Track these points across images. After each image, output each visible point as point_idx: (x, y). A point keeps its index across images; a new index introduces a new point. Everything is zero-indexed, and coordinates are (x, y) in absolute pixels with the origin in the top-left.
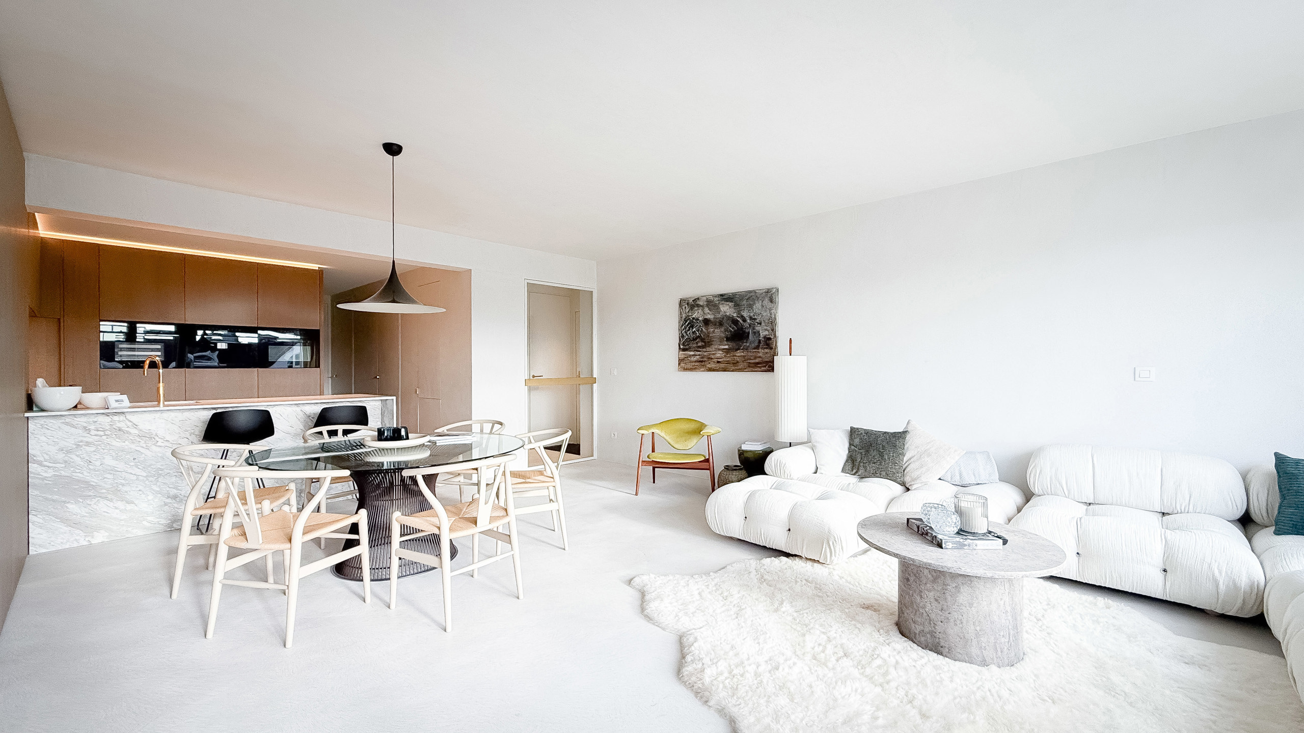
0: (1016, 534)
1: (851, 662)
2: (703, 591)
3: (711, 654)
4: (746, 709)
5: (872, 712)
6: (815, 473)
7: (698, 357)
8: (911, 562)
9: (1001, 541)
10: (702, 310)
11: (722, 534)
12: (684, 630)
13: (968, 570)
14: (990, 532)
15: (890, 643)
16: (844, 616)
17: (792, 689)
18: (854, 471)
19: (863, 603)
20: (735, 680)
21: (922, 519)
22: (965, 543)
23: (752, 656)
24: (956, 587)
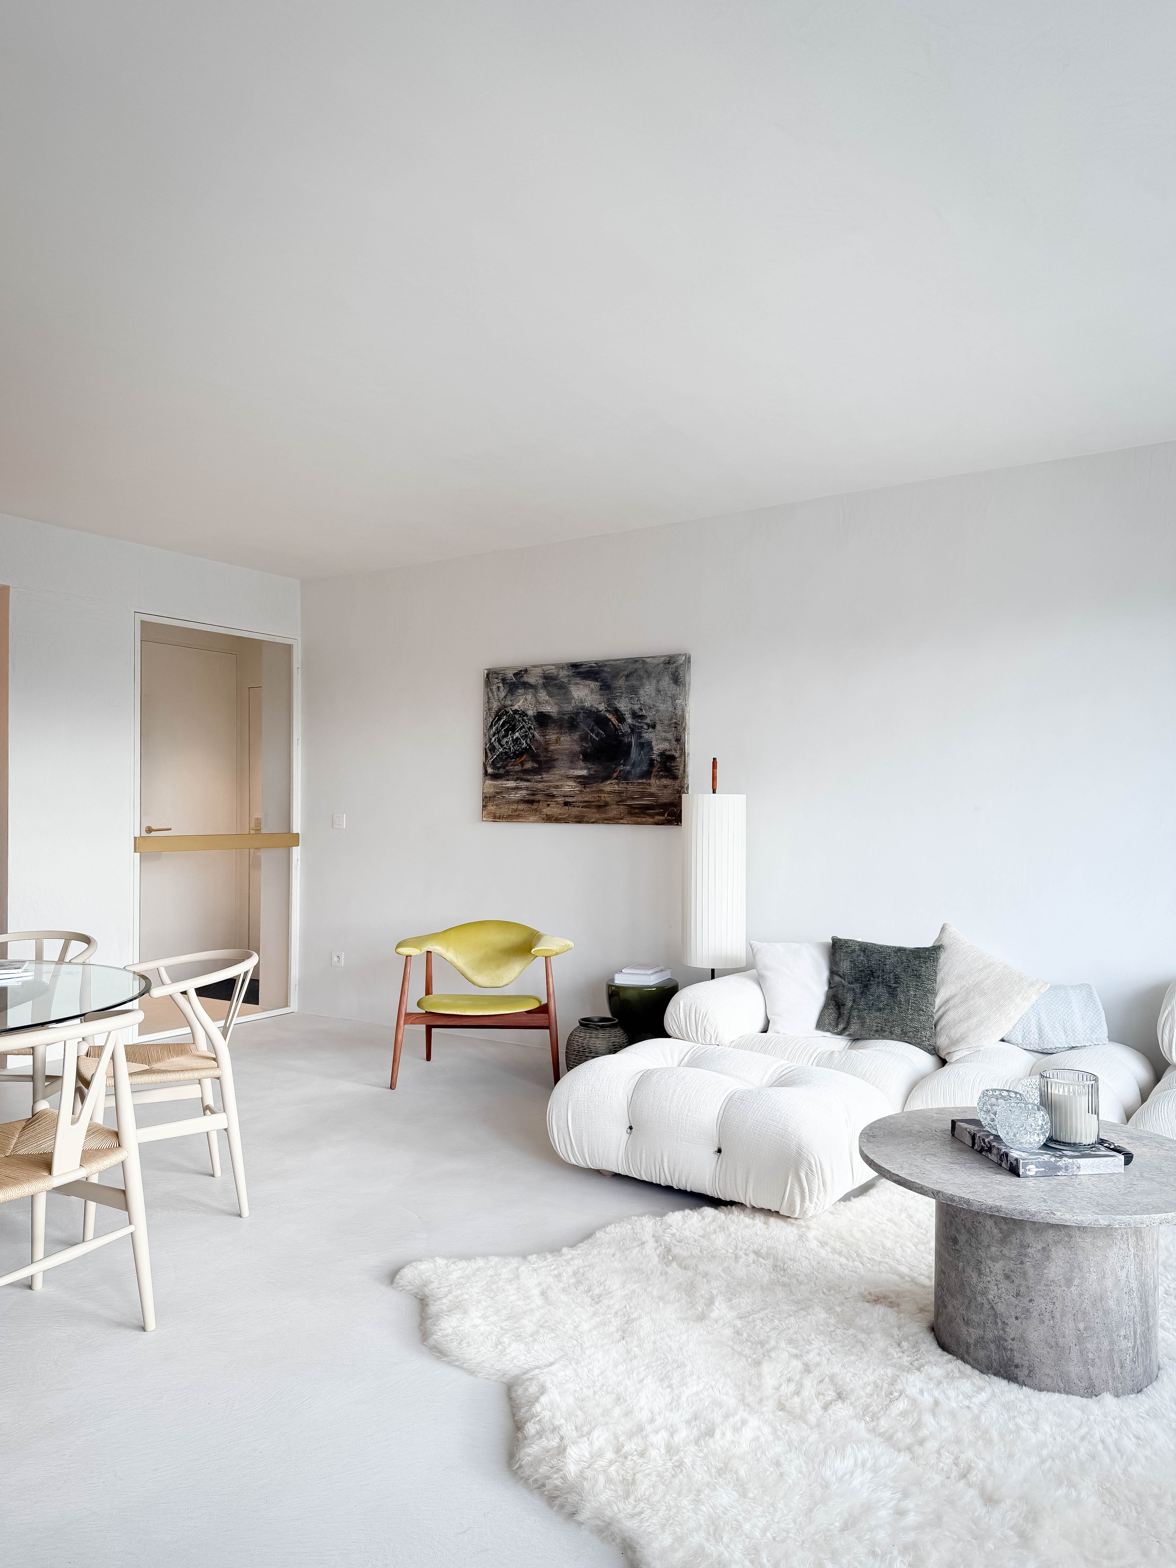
0: (1145, 1142)
1: (851, 1409)
2: (549, 1287)
3: (576, 1416)
4: (655, 1520)
5: (895, 1502)
6: (766, 1032)
7: (524, 792)
8: (965, 1206)
9: (1122, 1157)
10: (535, 696)
11: (583, 1164)
12: (516, 1371)
13: (1067, 1216)
14: (1102, 1142)
15: (923, 1366)
16: (833, 1321)
17: (742, 1473)
18: (841, 1026)
19: (866, 1293)
20: (629, 1463)
21: (979, 1121)
22: (1059, 1163)
23: (659, 1414)
24: (1044, 1249)
